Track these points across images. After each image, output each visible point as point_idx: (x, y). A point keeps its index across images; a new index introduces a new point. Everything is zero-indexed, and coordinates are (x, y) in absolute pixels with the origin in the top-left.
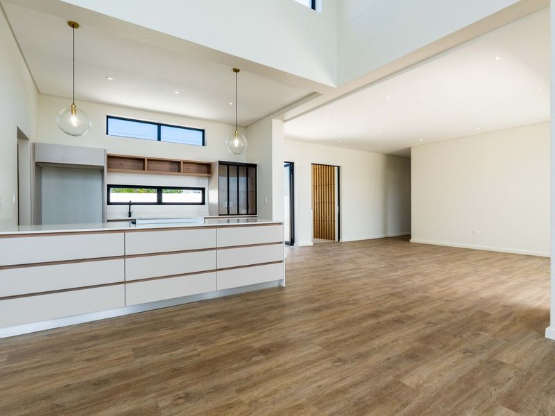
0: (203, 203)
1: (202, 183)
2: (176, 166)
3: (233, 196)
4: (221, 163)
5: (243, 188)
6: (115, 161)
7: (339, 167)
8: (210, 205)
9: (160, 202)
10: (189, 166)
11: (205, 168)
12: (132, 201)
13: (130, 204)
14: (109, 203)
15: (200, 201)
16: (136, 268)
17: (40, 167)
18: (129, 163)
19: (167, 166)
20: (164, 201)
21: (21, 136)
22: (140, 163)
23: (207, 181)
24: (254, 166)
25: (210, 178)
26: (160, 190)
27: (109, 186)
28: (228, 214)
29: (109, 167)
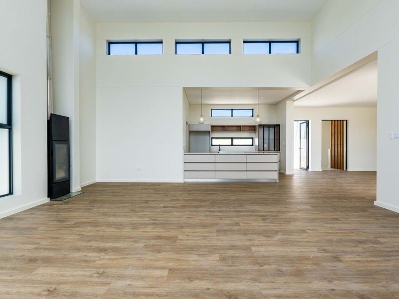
0: (252, 145)
1: (252, 135)
2: (239, 128)
3: (266, 141)
4: (260, 125)
5: (272, 137)
6: (214, 128)
7: (347, 121)
8: (256, 146)
9: (232, 145)
10: (245, 128)
11: (253, 128)
12: (221, 144)
13: (220, 145)
14: (212, 145)
15: (251, 144)
16: (219, 167)
17: (191, 133)
18: (220, 128)
19: (235, 128)
20: (234, 144)
21: (187, 123)
22: (224, 128)
23: (254, 134)
24: (279, 125)
25: (255, 133)
26: (232, 139)
27: (212, 138)
28: (264, 151)
29: (212, 130)
